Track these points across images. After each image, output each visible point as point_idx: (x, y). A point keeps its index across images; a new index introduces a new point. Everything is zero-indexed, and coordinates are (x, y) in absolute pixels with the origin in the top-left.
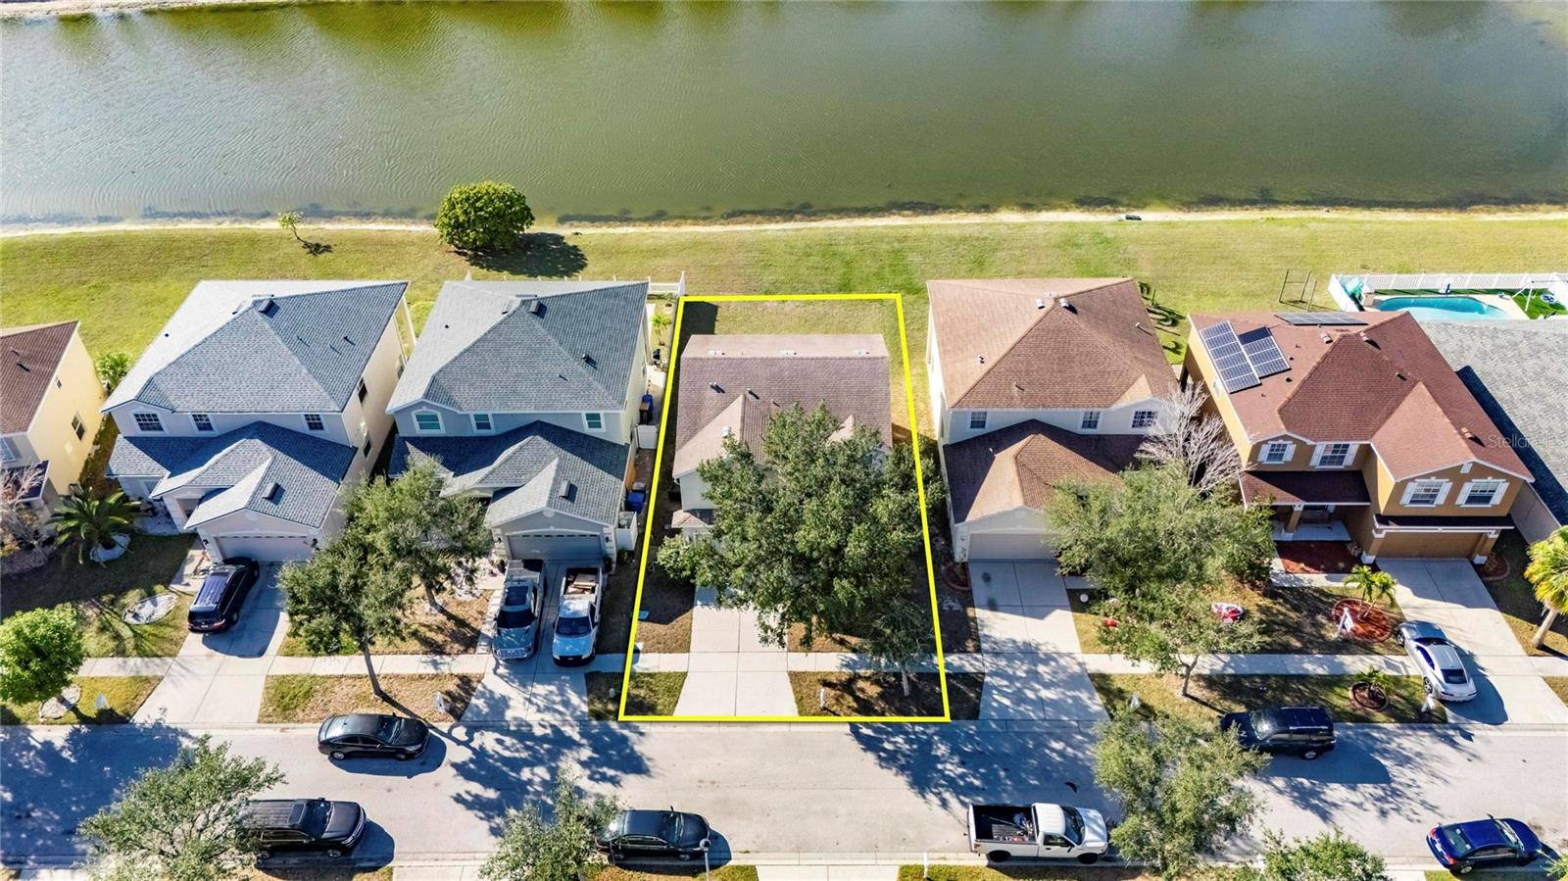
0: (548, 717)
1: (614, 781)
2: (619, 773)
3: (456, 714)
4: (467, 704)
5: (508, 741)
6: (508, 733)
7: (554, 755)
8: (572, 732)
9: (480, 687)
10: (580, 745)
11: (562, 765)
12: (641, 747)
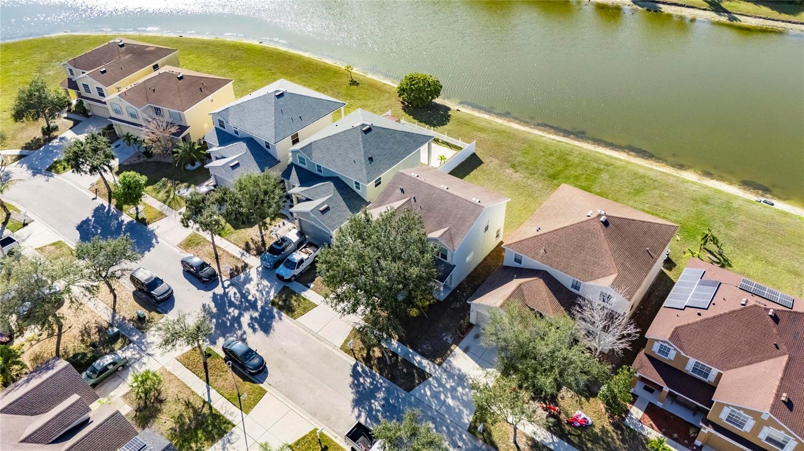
0: (258, 295)
1: (255, 330)
2: (259, 329)
3: (232, 276)
4: (238, 274)
5: (238, 295)
6: (240, 292)
7: (247, 309)
8: (260, 304)
9: (248, 271)
10: (257, 310)
11: (245, 314)
12: (276, 324)
